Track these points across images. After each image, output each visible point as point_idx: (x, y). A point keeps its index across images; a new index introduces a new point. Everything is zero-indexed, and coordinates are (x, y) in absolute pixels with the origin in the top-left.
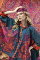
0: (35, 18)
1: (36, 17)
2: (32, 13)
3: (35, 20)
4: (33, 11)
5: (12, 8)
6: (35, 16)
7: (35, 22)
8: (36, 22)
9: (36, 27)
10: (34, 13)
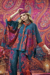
0: (40, 22)
1: (42, 21)
2: (37, 15)
3: (41, 24)
4: (39, 13)
5: (10, 9)
6: (41, 19)
7: (41, 26)
8: (43, 27)
9: (42, 33)
10: (40, 15)
